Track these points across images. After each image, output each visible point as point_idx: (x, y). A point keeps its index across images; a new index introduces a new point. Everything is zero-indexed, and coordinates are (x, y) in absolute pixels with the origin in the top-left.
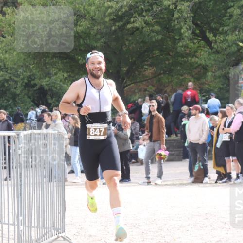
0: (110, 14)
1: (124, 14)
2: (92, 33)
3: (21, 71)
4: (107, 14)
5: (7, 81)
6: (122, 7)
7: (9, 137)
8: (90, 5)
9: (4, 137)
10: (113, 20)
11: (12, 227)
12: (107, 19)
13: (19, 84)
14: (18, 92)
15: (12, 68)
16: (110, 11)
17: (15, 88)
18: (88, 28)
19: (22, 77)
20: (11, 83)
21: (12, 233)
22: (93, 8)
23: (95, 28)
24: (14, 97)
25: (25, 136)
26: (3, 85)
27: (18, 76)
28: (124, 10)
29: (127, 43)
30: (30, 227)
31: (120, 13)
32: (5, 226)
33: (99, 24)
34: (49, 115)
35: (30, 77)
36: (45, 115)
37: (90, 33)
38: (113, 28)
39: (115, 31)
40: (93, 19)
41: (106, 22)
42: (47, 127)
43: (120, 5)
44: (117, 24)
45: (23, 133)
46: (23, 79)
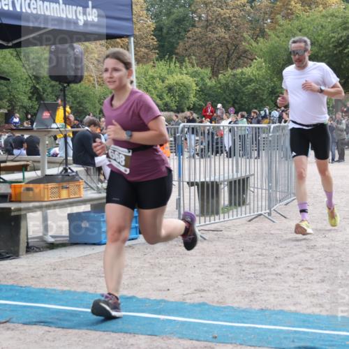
0: (333, 42)
1: (343, 42)
2: (320, 55)
3: (267, 82)
4: (331, 42)
5: (257, 89)
6: (342, 37)
7: (259, 128)
8: (319, 36)
9: (256, 128)
10: (335, 46)
11: (264, 191)
12: (331, 46)
13: (266, 92)
14: (265, 97)
15: (260, 81)
16: (333, 39)
17: (263, 95)
18: (317, 52)
19: (267, 87)
20: (260, 91)
21: (264, 195)
22: (321, 38)
23: (322, 52)
24: (262, 100)
25: (274, 127)
26: (255, 93)
27: (265, 86)
28: (343, 39)
29: (345, 62)
30: (276, 191)
31: (341, 41)
32: (256, 190)
33: (325, 49)
34: (286, 114)
35: (273, 87)
36: (284, 114)
37: (318, 55)
38: (335, 52)
39: (336, 54)
40: (320, 46)
41: (329, 48)
42: (285, 122)
43: (340, 35)
44: (338, 49)
45: (272, 126)
46: (268, 88)
